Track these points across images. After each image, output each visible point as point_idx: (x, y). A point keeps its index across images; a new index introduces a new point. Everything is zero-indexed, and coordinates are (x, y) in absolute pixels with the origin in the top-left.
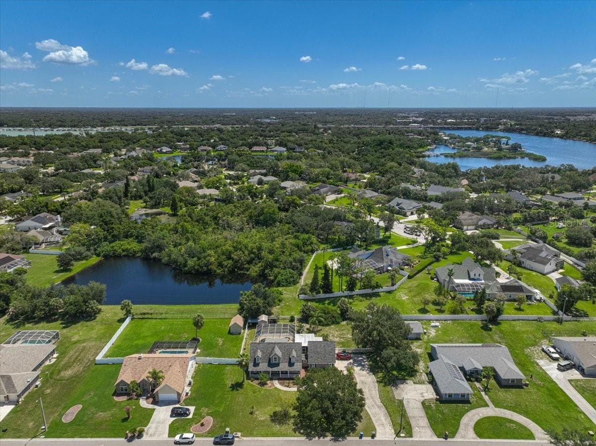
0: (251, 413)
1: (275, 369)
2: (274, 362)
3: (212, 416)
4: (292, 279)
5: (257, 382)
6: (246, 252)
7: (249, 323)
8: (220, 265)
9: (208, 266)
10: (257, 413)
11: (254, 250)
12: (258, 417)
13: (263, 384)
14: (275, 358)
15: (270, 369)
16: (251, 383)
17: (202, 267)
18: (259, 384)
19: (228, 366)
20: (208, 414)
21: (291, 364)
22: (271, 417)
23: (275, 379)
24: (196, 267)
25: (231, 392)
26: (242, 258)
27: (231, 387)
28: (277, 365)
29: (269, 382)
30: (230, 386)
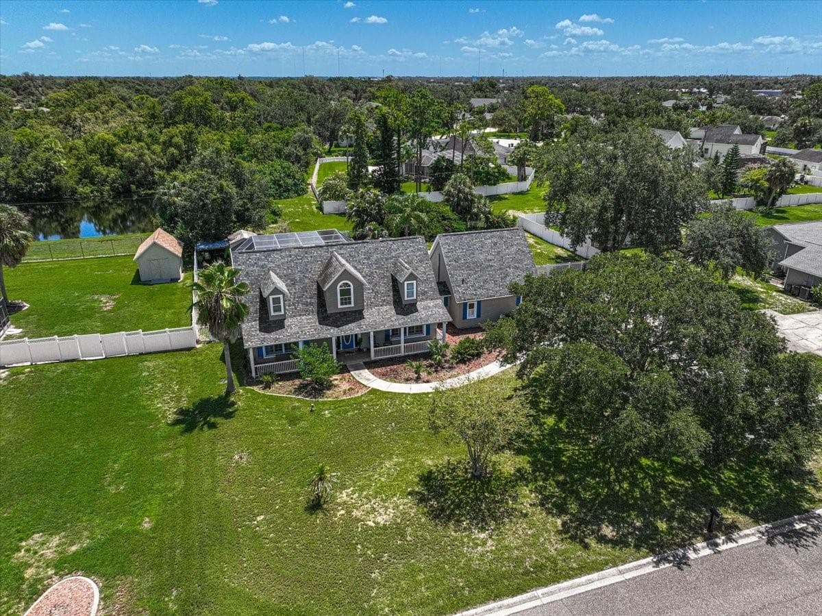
0: (316, 505)
1: (352, 329)
2: (340, 306)
3: (88, 572)
4: (290, 181)
5: (290, 385)
6: (157, 148)
7: (200, 253)
8: (87, 175)
9: (49, 181)
10: (343, 496)
11: (176, 140)
12: (355, 513)
13: (318, 387)
14: (345, 292)
15: (333, 332)
16: (268, 393)
17: (29, 181)
18: (299, 390)
19: (149, 357)
20: (65, 565)
21: (404, 308)
22: (422, 500)
23: (357, 368)
24: (12, 182)
25: (182, 440)
26: (147, 158)
27: (176, 422)
28: (357, 315)
29: (335, 378)
30: (171, 417)
